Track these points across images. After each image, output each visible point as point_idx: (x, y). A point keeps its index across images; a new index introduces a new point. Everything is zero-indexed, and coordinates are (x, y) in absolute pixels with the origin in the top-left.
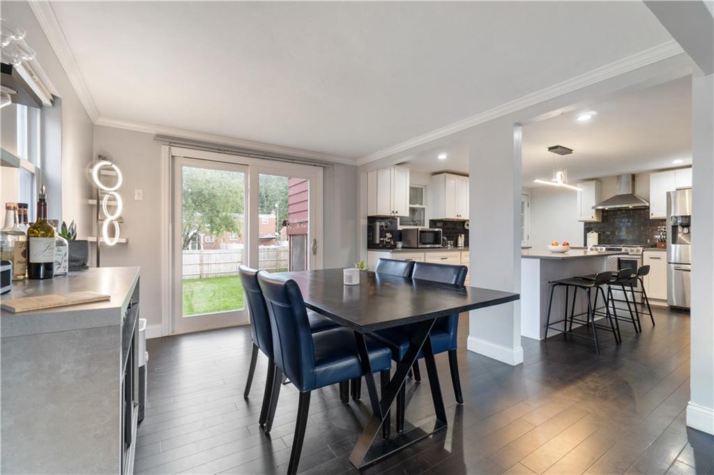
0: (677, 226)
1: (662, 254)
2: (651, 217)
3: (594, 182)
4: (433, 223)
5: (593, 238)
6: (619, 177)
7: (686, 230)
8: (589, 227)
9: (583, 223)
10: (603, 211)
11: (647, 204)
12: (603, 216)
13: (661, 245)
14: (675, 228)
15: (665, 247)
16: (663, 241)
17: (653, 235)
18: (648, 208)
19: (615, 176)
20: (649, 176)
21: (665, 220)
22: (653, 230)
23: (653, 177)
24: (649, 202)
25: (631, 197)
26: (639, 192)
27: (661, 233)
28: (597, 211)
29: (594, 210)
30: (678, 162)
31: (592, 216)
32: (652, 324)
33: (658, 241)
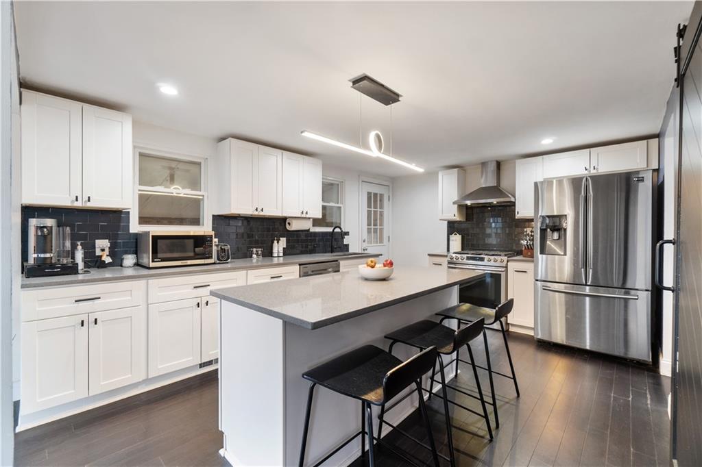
0: (546, 230)
1: (528, 266)
2: (517, 216)
3: (456, 170)
4: (219, 220)
5: (456, 240)
6: (484, 164)
7: (556, 235)
8: (452, 227)
9: (446, 222)
10: (467, 207)
11: (513, 200)
12: (467, 215)
13: (527, 253)
14: (543, 231)
15: (532, 256)
16: (530, 248)
17: (519, 241)
18: (513, 204)
19: (479, 164)
20: (515, 163)
21: (532, 220)
22: (519, 233)
23: (521, 165)
24: (514, 197)
25: (496, 190)
26: (504, 184)
27: (528, 238)
28: (461, 207)
29: (456, 206)
30: (547, 142)
31: (454, 214)
32: (516, 395)
33: (524, 249)
